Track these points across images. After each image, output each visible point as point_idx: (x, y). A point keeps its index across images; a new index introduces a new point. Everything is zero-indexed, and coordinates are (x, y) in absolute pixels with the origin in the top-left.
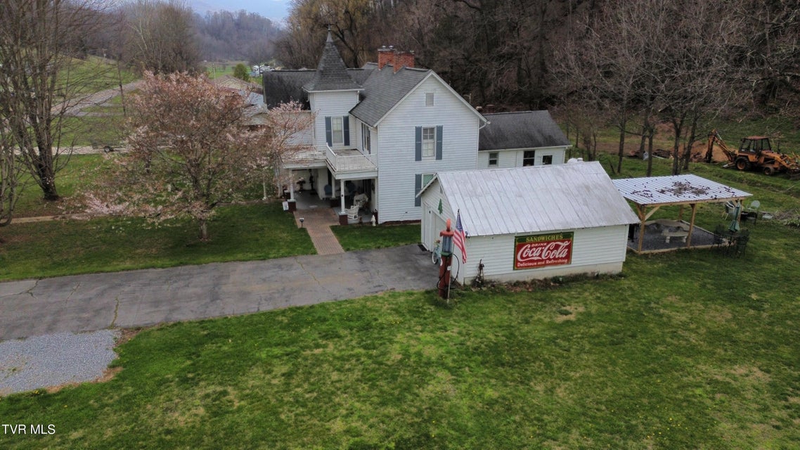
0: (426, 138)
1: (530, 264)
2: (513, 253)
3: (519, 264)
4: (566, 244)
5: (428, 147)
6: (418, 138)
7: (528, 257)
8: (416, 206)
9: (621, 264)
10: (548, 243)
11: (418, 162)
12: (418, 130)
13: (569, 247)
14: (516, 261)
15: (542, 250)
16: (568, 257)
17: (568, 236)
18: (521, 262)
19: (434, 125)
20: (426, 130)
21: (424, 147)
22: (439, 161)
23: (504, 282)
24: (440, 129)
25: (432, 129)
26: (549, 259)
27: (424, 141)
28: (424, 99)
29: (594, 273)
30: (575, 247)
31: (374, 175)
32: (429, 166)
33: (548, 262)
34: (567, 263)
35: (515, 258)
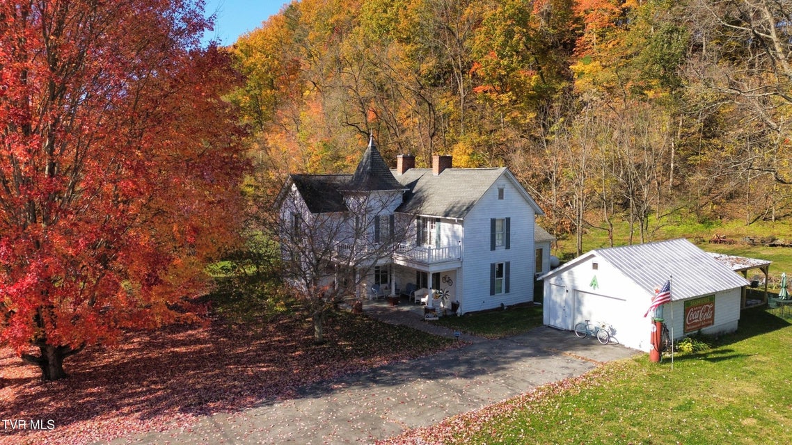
1: (694, 327)
2: (683, 317)
4: (710, 307)
5: (499, 236)
6: (493, 229)
8: (491, 294)
9: (737, 323)
10: (703, 305)
11: (493, 252)
12: (493, 220)
13: (713, 309)
14: (685, 325)
15: (699, 314)
16: (712, 319)
17: (712, 299)
18: (688, 326)
19: (504, 216)
21: (497, 238)
22: (507, 251)
24: (508, 220)
25: (503, 221)
26: (703, 321)
27: (497, 232)
28: (497, 194)
29: (724, 332)
30: (715, 309)
31: (458, 265)
32: (500, 255)
33: (703, 324)
34: (713, 324)
35: (685, 322)
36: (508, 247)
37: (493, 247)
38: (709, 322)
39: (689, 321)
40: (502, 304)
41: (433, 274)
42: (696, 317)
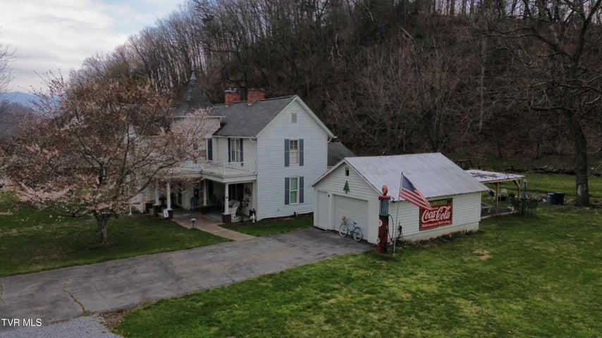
0: (291, 147)
1: (430, 225)
2: (418, 216)
3: (423, 226)
4: (448, 208)
5: (294, 155)
6: (287, 148)
7: (428, 219)
8: (286, 204)
9: (478, 223)
10: (439, 207)
11: (287, 168)
12: (286, 141)
13: (451, 210)
14: (421, 223)
15: (436, 213)
16: (450, 219)
17: (448, 201)
18: (424, 224)
19: (297, 138)
20: (291, 141)
21: (291, 156)
22: (301, 167)
23: (413, 241)
24: (302, 141)
25: (296, 142)
26: (440, 221)
27: (291, 151)
28: (290, 118)
29: (463, 231)
30: (453, 210)
31: (253, 178)
32: (294, 170)
33: (440, 223)
34: (451, 223)
35: (420, 220)
36: (301, 163)
37: (287, 164)
38: (446, 222)
39: (425, 220)
40: (295, 213)
41: (230, 186)
42: (432, 217)
